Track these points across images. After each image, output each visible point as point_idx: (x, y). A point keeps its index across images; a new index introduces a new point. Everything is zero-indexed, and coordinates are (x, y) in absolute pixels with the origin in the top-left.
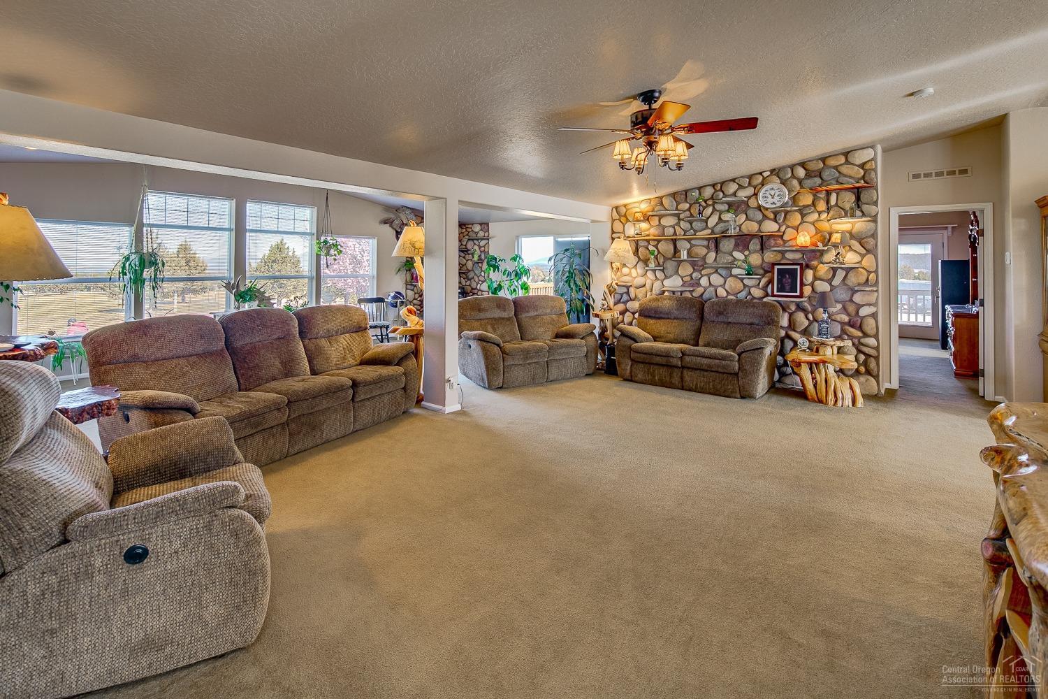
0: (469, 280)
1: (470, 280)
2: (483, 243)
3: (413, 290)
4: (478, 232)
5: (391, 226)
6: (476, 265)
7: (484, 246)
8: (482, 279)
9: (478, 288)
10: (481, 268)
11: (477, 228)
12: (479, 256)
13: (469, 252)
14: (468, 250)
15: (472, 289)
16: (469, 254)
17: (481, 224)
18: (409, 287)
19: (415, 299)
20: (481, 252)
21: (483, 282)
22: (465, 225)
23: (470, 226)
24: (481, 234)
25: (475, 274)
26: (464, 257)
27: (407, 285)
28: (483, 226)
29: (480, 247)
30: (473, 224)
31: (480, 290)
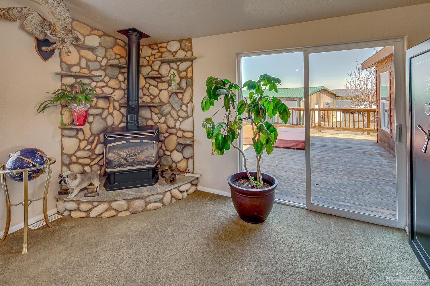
0: (163, 115)
1: (165, 115)
2: (184, 66)
3: (75, 136)
4: (176, 52)
5: (22, 27)
6: (174, 96)
7: (186, 71)
8: (183, 115)
9: (178, 126)
10: (182, 100)
11: (174, 46)
12: (179, 84)
13: (163, 79)
14: (163, 77)
15: (169, 128)
16: (163, 82)
17: (180, 41)
18: (66, 132)
19: (79, 149)
20: (181, 78)
21: (184, 119)
22: (156, 44)
23: (165, 45)
24: (181, 54)
25: (173, 108)
26: (157, 87)
27: (62, 129)
28: (183, 43)
29: (179, 72)
30: (168, 42)
31: (180, 129)
